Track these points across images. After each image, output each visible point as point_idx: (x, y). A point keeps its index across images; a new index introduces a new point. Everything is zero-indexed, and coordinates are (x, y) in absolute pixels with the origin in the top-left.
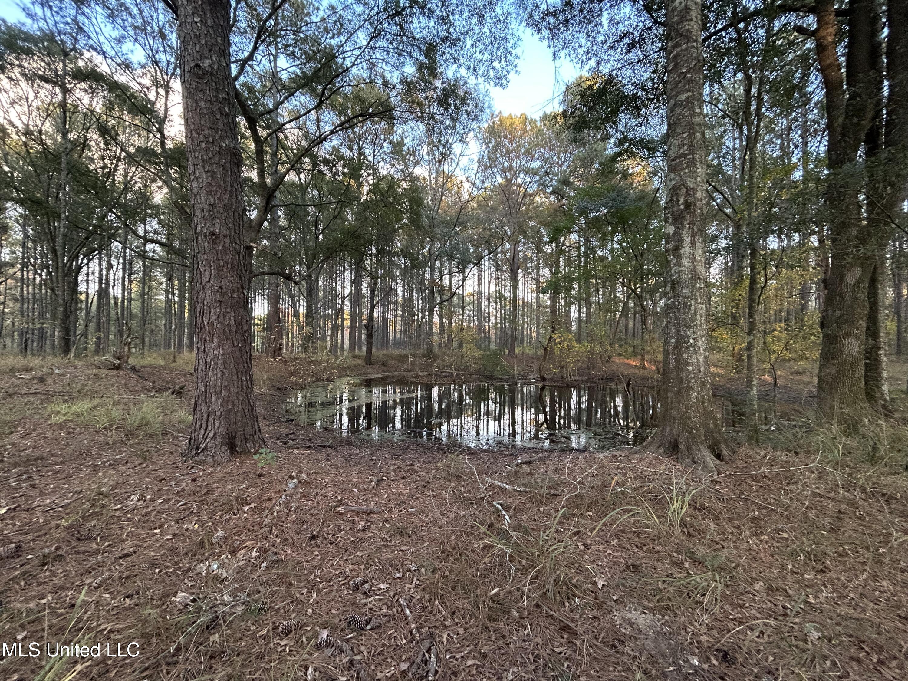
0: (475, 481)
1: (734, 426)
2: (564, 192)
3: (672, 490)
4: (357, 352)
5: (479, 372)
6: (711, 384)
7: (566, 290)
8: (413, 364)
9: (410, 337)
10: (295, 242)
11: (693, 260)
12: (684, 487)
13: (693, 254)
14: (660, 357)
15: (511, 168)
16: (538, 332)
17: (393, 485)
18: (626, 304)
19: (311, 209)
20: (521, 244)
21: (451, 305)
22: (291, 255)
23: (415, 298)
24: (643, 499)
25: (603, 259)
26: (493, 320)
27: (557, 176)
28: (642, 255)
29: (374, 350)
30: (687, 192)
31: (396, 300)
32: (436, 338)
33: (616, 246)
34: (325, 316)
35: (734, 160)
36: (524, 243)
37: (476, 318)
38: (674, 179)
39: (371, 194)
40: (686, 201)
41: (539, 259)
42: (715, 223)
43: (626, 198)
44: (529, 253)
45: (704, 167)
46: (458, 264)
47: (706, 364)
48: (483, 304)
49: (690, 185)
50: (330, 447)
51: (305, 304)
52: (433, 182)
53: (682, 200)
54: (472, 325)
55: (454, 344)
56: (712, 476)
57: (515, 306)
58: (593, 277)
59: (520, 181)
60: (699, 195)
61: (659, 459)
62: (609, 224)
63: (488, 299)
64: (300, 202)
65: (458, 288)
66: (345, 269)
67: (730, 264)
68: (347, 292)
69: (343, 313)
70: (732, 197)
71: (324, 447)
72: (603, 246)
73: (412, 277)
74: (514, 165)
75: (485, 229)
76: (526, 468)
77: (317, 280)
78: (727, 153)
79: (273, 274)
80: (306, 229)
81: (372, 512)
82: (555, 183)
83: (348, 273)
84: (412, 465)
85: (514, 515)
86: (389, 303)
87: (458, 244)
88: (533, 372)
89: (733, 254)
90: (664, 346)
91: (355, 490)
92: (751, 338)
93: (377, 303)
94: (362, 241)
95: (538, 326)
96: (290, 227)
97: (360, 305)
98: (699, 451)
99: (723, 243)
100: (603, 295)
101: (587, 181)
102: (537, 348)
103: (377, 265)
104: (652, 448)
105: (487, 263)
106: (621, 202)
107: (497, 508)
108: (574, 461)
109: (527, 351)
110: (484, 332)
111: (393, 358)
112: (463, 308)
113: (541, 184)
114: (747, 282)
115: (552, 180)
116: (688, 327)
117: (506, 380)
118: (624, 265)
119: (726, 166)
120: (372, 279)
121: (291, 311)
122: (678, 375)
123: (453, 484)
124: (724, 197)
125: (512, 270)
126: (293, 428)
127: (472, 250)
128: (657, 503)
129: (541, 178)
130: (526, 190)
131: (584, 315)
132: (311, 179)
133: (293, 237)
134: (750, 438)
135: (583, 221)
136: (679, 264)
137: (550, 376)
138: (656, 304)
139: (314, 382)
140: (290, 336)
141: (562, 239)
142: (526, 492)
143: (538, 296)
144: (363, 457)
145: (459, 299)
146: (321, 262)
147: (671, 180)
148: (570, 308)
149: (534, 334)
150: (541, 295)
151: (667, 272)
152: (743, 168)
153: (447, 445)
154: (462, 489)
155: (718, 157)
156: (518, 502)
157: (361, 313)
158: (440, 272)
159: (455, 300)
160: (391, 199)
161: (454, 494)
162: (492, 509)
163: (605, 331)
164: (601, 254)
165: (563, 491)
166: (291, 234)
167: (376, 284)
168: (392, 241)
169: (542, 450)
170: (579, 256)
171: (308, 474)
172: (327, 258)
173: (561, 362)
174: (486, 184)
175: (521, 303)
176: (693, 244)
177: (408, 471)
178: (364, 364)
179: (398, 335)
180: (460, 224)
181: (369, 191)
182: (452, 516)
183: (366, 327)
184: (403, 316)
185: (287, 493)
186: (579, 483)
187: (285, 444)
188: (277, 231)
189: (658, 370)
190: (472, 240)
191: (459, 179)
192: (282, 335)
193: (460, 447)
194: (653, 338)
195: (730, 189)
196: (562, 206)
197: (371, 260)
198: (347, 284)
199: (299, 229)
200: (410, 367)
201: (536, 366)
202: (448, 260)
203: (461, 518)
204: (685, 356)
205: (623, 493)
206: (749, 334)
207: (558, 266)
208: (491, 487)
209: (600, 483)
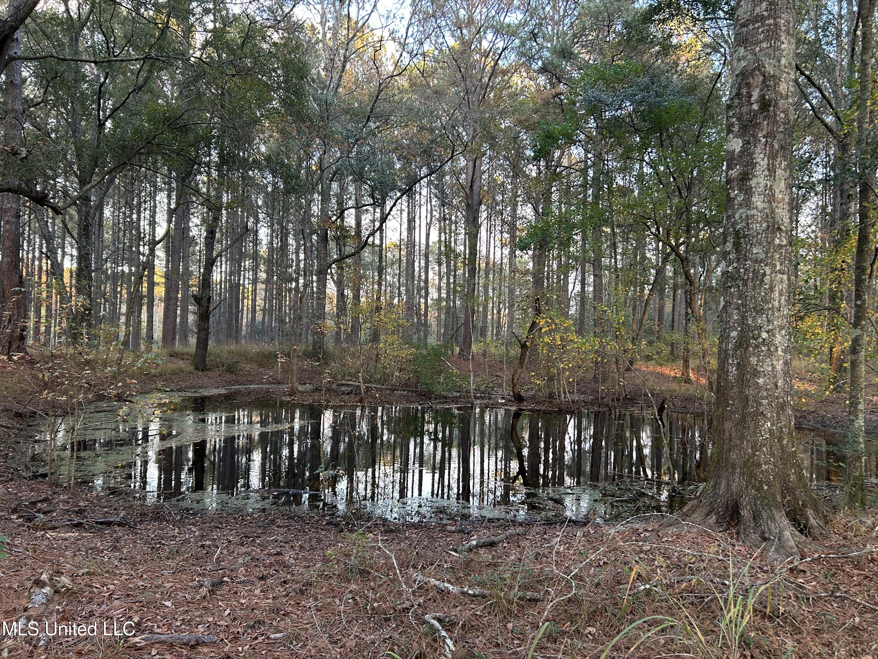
0: (394, 580)
1: (828, 479)
2: (563, 71)
3: (728, 587)
4: (178, 347)
5: (406, 385)
6: (795, 410)
7: (561, 244)
8: (287, 368)
9: (282, 321)
10: (56, 131)
11: (771, 198)
12: (747, 581)
13: (771, 189)
14: (714, 363)
15: (470, 21)
16: (511, 315)
17: (243, 590)
18: (660, 271)
19: (90, 70)
20: (485, 159)
21: (358, 262)
22: (49, 156)
23: (292, 248)
24: (680, 604)
25: (625, 191)
26: (433, 294)
27: (551, 41)
28: (689, 188)
29: (211, 343)
30: (764, 82)
31: (256, 252)
32: (330, 323)
33: (647, 170)
34: (115, 278)
35: (838, 36)
36: (491, 159)
37: (403, 289)
38: (744, 58)
39: (210, 50)
40: (762, 97)
41: (515, 188)
42: (808, 138)
43: (666, 87)
44: (500, 177)
45: (793, 41)
46: (373, 189)
47: (786, 373)
48: (417, 264)
49: (770, 69)
50: (120, 524)
51: (75, 253)
52: (329, 36)
53: (755, 95)
54: (396, 301)
55: (363, 335)
56: (791, 562)
57: (473, 271)
58: (606, 222)
59: (485, 45)
60: (783, 88)
61: (709, 535)
62: (637, 131)
63: (427, 256)
64: (67, 53)
65: (372, 234)
66: (157, 189)
67: (829, 209)
68: (160, 232)
69: (152, 273)
70: (836, 98)
71: (109, 524)
72: (624, 170)
73: (286, 210)
74: (477, 16)
75: (422, 128)
76: (485, 555)
77: (100, 208)
78: (829, 22)
79: (9, 190)
80: (78, 107)
81: (199, 643)
82: (546, 54)
83: (162, 197)
84: (279, 554)
85: (462, 638)
86: (242, 256)
87: (374, 153)
88: (500, 386)
89: (835, 193)
90: (721, 342)
91: (168, 603)
92: (858, 332)
93: (220, 255)
94: (191, 137)
95: (511, 306)
96: (45, 101)
97: (186, 258)
98: (772, 518)
99: (819, 173)
100: (623, 254)
101: (601, 53)
102: (508, 344)
103: (221, 184)
104: (697, 516)
105: (424, 192)
106: (657, 95)
107: (432, 626)
108: (567, 541)
109: (493, 350)
110: (418, 314)
111: (249, 359)
112: (381, 270)
113: (523, 54)
114: (854, 240)
115: (542, 48)
116: (760, 311)
117: (455, 400)
118: (657, 204)
119: (827, 44)
120: (210, 209)
121: (46, 264)
122: (741, 392)
123: (353, 587)
124: (824, 96)
125: (468, 205)
126: (46, 491)
127: (398, 166)
128: (703, 609)
129: (523, 44)
130: (496, 64)
131: (591, 289)
132: (91, 11)
133: (52, 121)
134: (852, 498)
135: (592, 124)
136: (748, 204)
137: (531, 393)
138: (710, 272)
139: (90, 402)
140: (43, 312)
141: (557, 154)
142: (484, 596)
143: (512, 253)
144: (186, 541)
145: (373, 253)
146: (109, 173)
147: (739, 60)
148: (567, 277)
149: (504, 320)
150: (518, 252)
151: (729, 218)
152: (853, 49)
153: (344, 517)
154: (370, 594)
155: (816, 28)
156: (469, 613)
157: (188, 274)
158: (340, 203)
159: (367, 255)
160: (248, 62)
161: (356, 604)
162: (424, 629)
163: (626, 316)
164: (621, 183)
165: (547, 593)
166: (47, 115)
167: (216, 219)
168: (250, 143)
169: (514, 522)
170: (584, 186)
171: (73, 577)
172: (120, 166)
173: (549, 368)
174: (427, 47)
175: (483, 265)
176: (771, 171)
177: (271, 565)
178: (191, 368)
179: (259, 317)
180: (378, 118)
181: (206, 44)
182: (351, 643)
183: (197, 300)
184: (267, 282)
185: (31, 612)
186: (575, 577)
187: (30, 520)
188: (19, 107)
189: (710, 384)
190: (398, 147)
191: (378, 33)
192: (26, 310)
193: (369, 519)
194: (704, 330)
195: (833, 83)
196: (558, 95)
197: (209, 174)
198: (161, 218)
199: (65, 106)
200: (280, 376)
201: (506, 376)
202: (354, 181)
203: (367, 646)
204: (753, 360)
205: (648, 592)
206: (856, 325)
207: (548, 200)
208: (423, 588)
209: (610, 577)
